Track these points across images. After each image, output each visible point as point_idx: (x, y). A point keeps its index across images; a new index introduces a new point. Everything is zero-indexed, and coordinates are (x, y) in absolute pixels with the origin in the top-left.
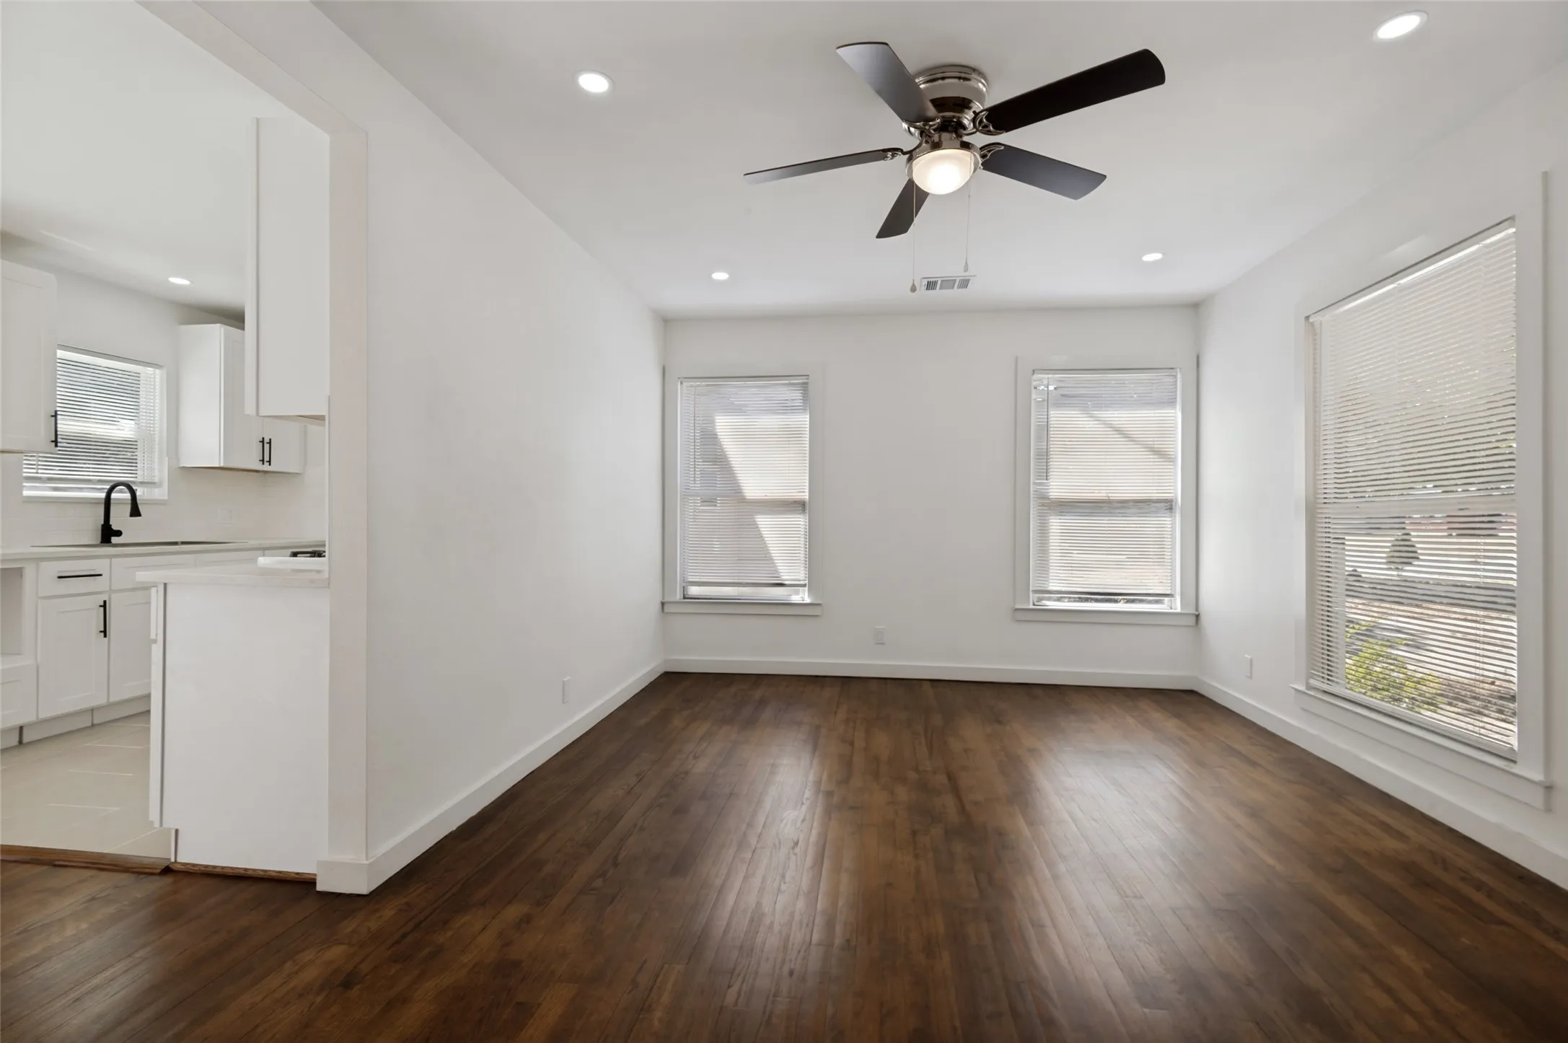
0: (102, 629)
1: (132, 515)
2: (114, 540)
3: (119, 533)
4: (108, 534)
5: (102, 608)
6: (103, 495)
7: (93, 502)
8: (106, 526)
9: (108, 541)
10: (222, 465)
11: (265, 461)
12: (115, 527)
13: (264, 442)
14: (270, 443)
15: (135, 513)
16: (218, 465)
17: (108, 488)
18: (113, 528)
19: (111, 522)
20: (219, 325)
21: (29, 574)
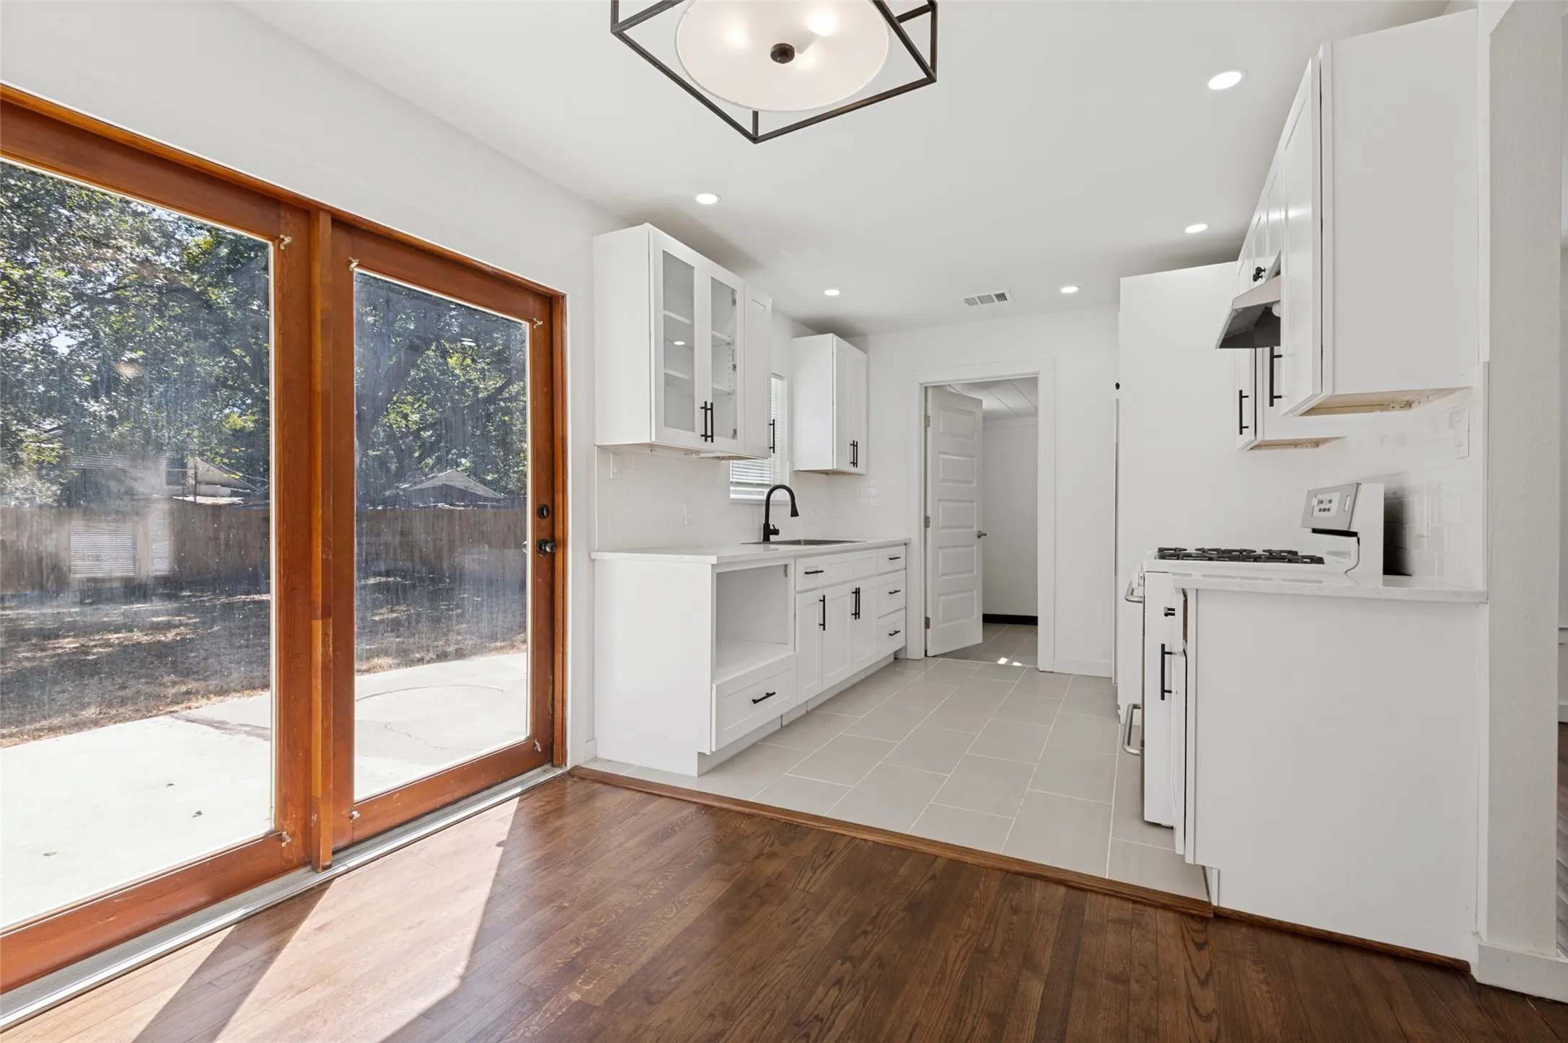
0: (822, 623)
1: (792, 516)
2: (772, 538)
3: (776, 532)
4: (769, 532)
5: (822, 603)
6: (764, 497)
7: (755, 504)
8: (767, 525)
9: (768, 540)
10: (835, 467)
11: (855, 463)
12: (773, 526)
13: (853, 445)
14: (857, 446)
15: (794, 513)
16: (831, 468)
17: (767, 490)
18: (772, 527)
19: (771, 522)
20: (831, 334)
21: (791, 571)
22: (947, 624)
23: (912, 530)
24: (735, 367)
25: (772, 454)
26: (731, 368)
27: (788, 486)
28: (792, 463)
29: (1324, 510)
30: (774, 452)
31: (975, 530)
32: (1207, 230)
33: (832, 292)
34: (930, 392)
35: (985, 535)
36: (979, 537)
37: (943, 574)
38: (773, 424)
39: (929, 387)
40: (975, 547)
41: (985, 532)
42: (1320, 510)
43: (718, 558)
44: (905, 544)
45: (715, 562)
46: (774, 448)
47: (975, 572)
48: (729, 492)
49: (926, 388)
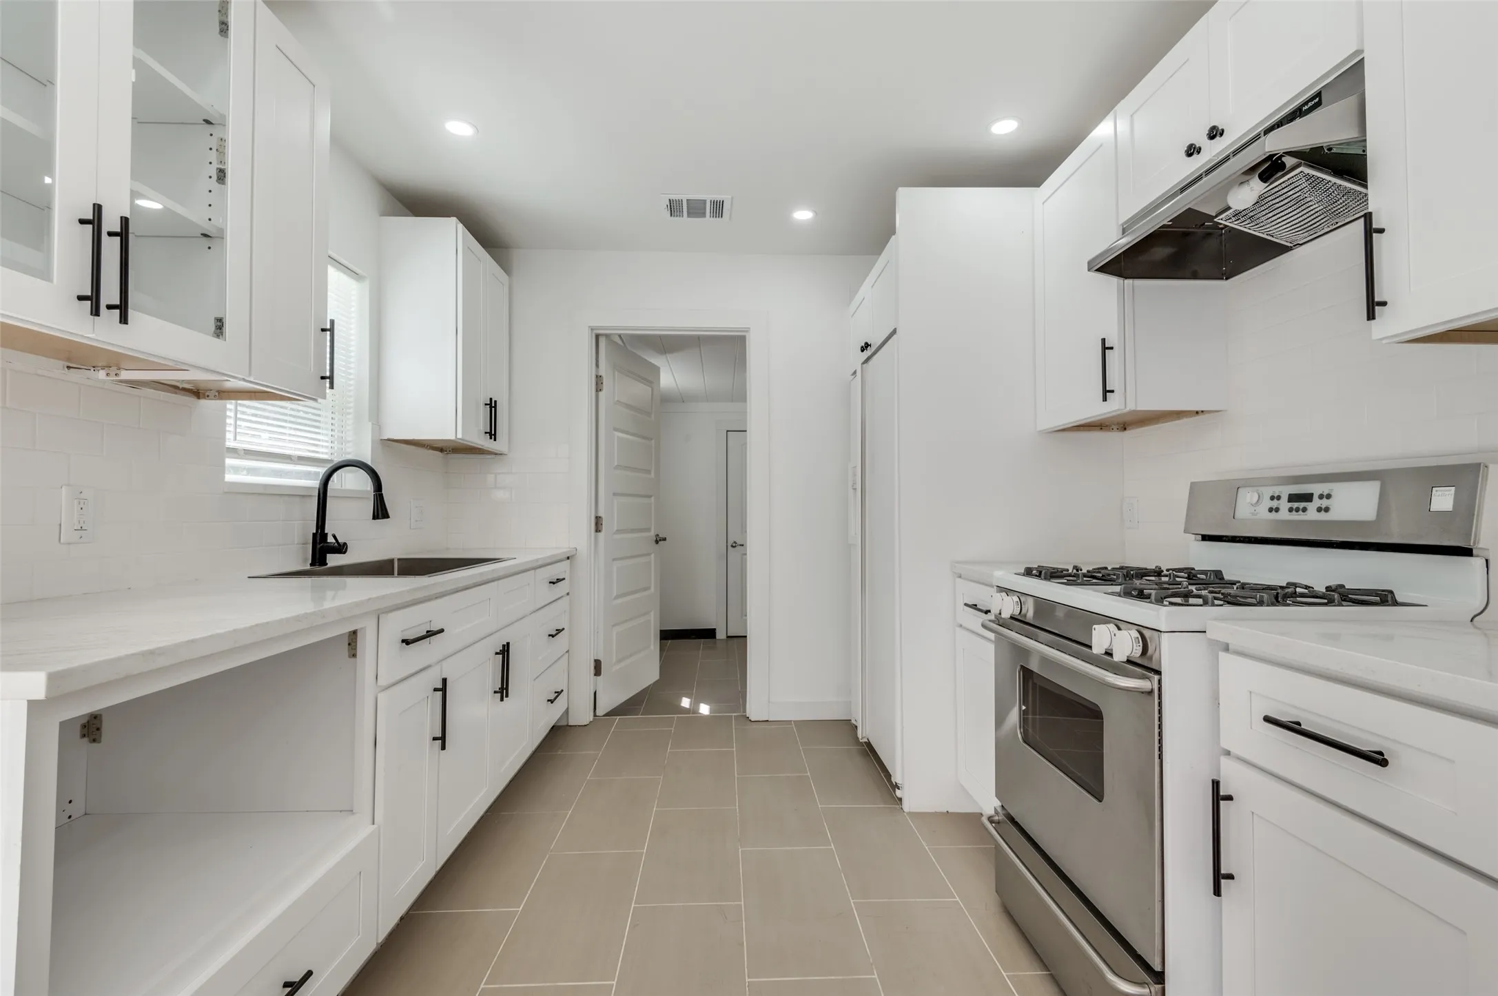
1: (375, 517)
2: (333, 560)
3: (341, 549)
4: (322, 549)
5: (440, 694)
6: (316, 483)
7: (297, 495)
8: (320, 536)
9: (323, 562)
10: (460, 436)
11: (492, 434)
12: (334, 537)
13: (490, 404)
14: (495, 407)
15: (381, 512)
16: (453, 438)
17: (322, 471)
18: (330, 539)
19: (329, 529)
20: (454, 220)
21: (367, 645)
22: (623, 664)
23: (578, 536)
24: (221, 175)
25: (328, 391)
26: (215, 177)
27: (369, 463)
28: (377, 424)
29: (1297, 510)
30: (332, 387)
31: (652, 533)
32: (1018, 129)
33: (459, 129)
34: (602, 342)
35: (665, 539)
36: (657, 542)
37: (617, 597)
38: (332, 330)
39: (602, 335)
40: (653, 556)
41: (664, 536)
42: (1291, 510)
43: (53, 678)
44: (568, 558)
45: (40, 694)
46: (331, 378)
47: (653, 589)
48: (222, 468)
49: (597, 337)
